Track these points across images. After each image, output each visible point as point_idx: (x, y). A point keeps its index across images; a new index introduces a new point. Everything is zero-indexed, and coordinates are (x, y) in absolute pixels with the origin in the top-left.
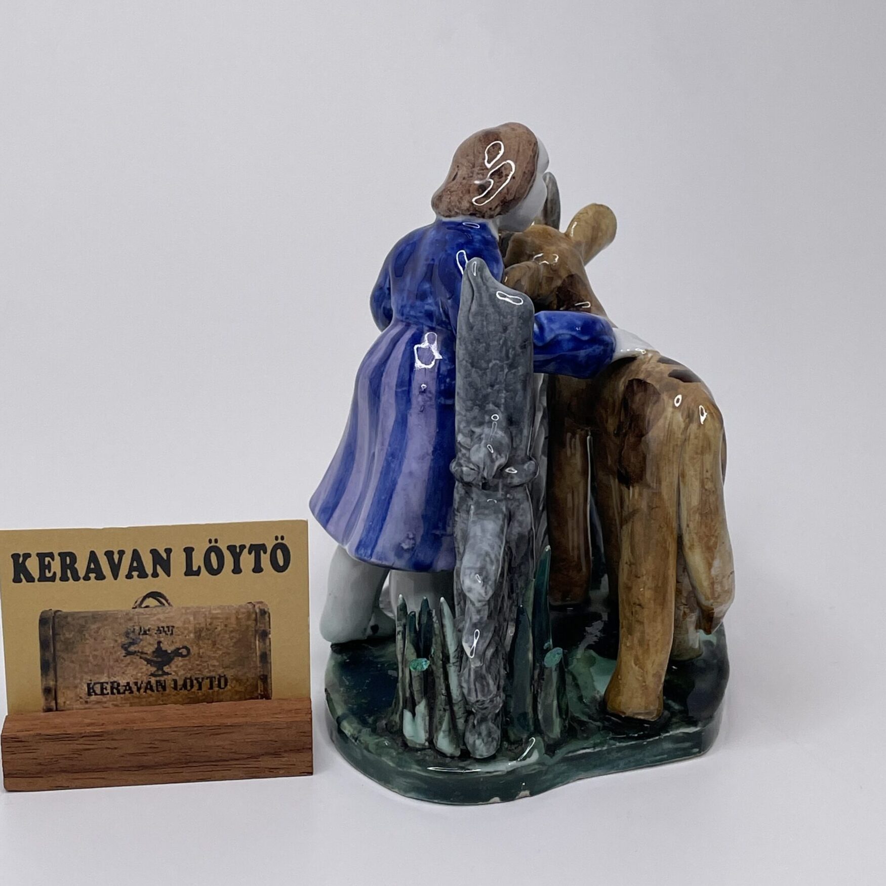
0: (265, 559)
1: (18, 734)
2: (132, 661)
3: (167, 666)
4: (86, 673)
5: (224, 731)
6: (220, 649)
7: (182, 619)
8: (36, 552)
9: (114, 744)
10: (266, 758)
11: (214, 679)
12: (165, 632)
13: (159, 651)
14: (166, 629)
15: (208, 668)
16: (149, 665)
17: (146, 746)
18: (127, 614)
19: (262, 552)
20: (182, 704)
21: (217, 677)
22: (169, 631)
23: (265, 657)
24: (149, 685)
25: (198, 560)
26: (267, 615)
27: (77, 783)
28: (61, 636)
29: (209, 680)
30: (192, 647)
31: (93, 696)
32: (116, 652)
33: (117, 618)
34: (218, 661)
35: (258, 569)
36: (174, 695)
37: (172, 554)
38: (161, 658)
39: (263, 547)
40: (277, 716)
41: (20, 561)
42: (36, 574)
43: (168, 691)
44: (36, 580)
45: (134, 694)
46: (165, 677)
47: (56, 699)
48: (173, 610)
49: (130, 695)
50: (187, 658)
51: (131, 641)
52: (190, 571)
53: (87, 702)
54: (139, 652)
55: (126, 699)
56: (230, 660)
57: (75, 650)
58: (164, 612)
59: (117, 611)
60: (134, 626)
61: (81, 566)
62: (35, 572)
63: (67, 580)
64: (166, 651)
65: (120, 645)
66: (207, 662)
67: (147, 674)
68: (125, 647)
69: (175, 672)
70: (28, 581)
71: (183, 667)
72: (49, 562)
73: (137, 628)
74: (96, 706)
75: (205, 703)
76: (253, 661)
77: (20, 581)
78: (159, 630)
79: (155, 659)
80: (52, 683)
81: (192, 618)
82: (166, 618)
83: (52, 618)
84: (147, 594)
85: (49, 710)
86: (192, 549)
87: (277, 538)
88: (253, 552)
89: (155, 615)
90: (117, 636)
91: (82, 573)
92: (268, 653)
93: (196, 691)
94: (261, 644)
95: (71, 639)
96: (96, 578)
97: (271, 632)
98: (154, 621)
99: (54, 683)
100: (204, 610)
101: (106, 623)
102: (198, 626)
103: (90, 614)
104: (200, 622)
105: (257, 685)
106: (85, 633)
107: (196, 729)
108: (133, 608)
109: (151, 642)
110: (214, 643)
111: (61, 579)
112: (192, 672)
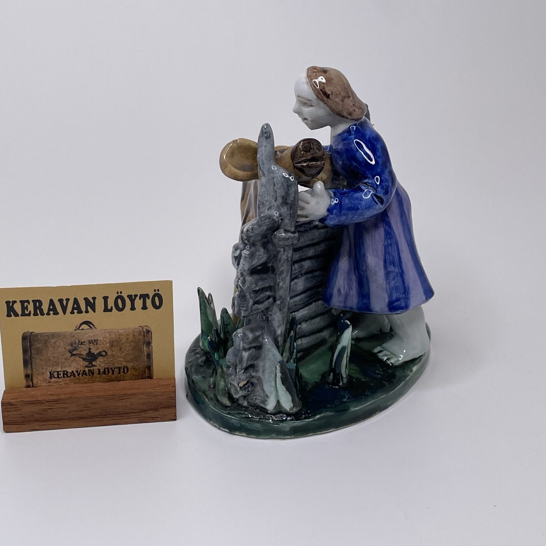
0: (149, 302)
1: (11, 401)
2: (74, 359)
3: (95, 362)
4: (49, 366)
5: (126, 397)
6: (124, 352)
7: (103, 336)
8: (20, 300)
9: (65, 406)
10: (150, 412)
11: (121, 369)
12: (93, 343)
13: (90, 353)
14: (93, 341)
15: (118, 362)
16: (84, 361)
17: (83, 406)
18: (72, 333)
19: (147, 298)
20: (103, 382)
21: (123, 367)
22: (95, 342)
23: (149, 356)
24: (84, 373)
25: (111, 303)
26: (150, 333)
27: (44, 427)
28: (35, 346)
29: (118, 369)
30: (108, 351)
31: (53, 379)
32: (66, 354)
33: (66, 336)
34: (123, 358)
35: (144, 307)
36: (98, 378)
37: (96, 300)
38: (91, 357)
39: (147, 296)
40: (156, 388)
41: (11, 305)
42: (19, 312)
43: (95, 375)
44: (20, 315)
45: (76, 378)
46: (94, 368)
47: (32, 381)
48: (98, 331)
49: (73, 378)
50: (106, 357)
51: (74, 348)
52: (106, 310)
53: (49, 382)
54: (78, 354)
55: (71, 380)
56: (130, 357)
57: (42, 353)
58: (92, 332)
59: (66, 332)
60: (75, 340)
61: (45, 307)
62: (19, 311)
63: (38, 315)
64: (94, 353)
65: (68, 350)
66: (116, 359)
67: (83, 366)
68: (70, 351)
69: (99, 364)
70: (15, 316)
71: (104, 362)
72: (27, 305)
73: (77, 341)
74: (55, 384)
75: (116, 382)
76: (143, 358)
77: (11, 316)
78: (90, 342)
79: (88, 358)
80: (29, 372)
81: (108, 335)
82: (93, 335)
83: (29, 336)
84: (83, 323)
85: (28, 387)
86: (108, 297)
87: (155, 291)
88: (142, 299)
89: (87, 334)
90: (66, 346)
91: (45, 311)
92: (151, 353)
93: (111, 375)
94: (147, 349)
95: (40, 347)
96: (54, 314)
97: (153, 342)
98: (87, 337)
99: (31, 372)
100: (114, 330)
101: (60, 338)
102: (111, 340)
103: (51, 334)
104: (113, 337)
105: (145, 371)
106: (48, 344)
107: (111, 396)
108: (75, 330)
109: (85, 349)
110: (121, 349)
111: (34, 315)
112: (109, 364)
